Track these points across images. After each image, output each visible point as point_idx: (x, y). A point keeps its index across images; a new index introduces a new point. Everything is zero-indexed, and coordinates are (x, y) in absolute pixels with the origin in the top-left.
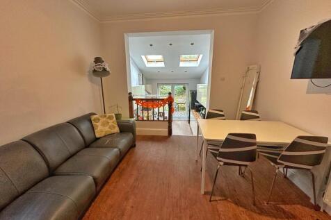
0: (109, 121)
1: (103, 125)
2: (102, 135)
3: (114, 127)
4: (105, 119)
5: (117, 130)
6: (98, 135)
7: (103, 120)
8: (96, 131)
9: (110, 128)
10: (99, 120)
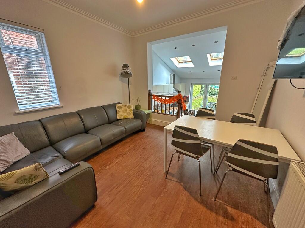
0: (128, 109)
1: (123, 111)
2: (121, 118)
3: (130, 114)
4: (125, 108)
5: (132, 116)
6: (118, 118)
7: (123, 108)
8: (118, 114)
9: (127, 114)
10: (121, 107)
